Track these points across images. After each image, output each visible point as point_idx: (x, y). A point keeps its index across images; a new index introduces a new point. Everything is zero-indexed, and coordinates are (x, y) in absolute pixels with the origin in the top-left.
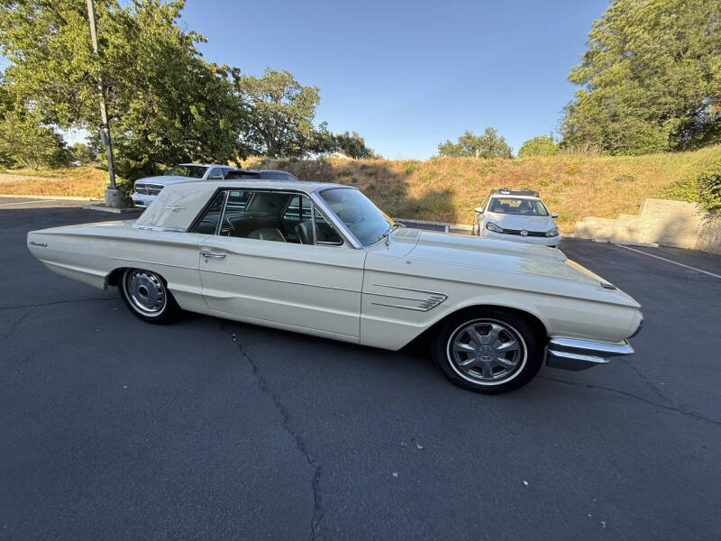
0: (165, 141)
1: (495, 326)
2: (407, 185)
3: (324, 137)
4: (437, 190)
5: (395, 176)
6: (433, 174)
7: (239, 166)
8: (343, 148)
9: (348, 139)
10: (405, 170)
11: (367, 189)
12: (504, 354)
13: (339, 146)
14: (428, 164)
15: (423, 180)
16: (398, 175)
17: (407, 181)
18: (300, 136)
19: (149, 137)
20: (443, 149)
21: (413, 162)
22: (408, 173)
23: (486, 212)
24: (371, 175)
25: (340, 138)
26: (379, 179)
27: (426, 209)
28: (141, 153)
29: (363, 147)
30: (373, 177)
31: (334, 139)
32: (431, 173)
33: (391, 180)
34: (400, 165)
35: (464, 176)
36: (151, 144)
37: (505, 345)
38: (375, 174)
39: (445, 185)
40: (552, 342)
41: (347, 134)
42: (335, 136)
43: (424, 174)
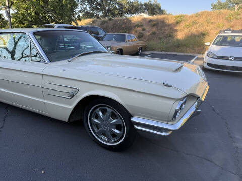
0: (37, 13)
1: (108, 109)
2: (176, 30)
3: (135, 4)
4: (196, 33)
5: (169, 25)
6: (194, 23)
7: (77, 24)
8: (147, 10)
9: (150, 4)
10: (176, 21)
11: (151, 34)
12: (115, 126)
13: (145, 9)
14: (192, 16)
15: (187, 26)
16: (171, 24)
17: (176, 28)
18: (120, 5)
19: (29, 11)
20: (214, 6)
21: (182, 16)
22: (178, 23)
23: (211, 45)
24: (154, 25)
25: (146, 4)
26: (159, 28)
27: (184, 45)
28: (25, 20)
29: (160, 8)
30: (155, 26)
31: (142, 5)
32: (193, 22)
33: (167, 28)
34: (174, 18)
35: (215, 23)
36: (29, 14)
37: (115, 121)
38: (156, 25)
39: (201, 29)
40: (132, 119)
41: (150, 1)
42: (143, 3)
43: (188, 23)
